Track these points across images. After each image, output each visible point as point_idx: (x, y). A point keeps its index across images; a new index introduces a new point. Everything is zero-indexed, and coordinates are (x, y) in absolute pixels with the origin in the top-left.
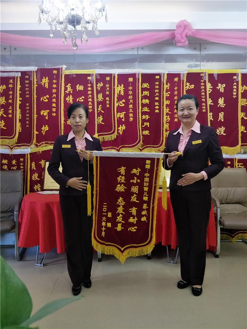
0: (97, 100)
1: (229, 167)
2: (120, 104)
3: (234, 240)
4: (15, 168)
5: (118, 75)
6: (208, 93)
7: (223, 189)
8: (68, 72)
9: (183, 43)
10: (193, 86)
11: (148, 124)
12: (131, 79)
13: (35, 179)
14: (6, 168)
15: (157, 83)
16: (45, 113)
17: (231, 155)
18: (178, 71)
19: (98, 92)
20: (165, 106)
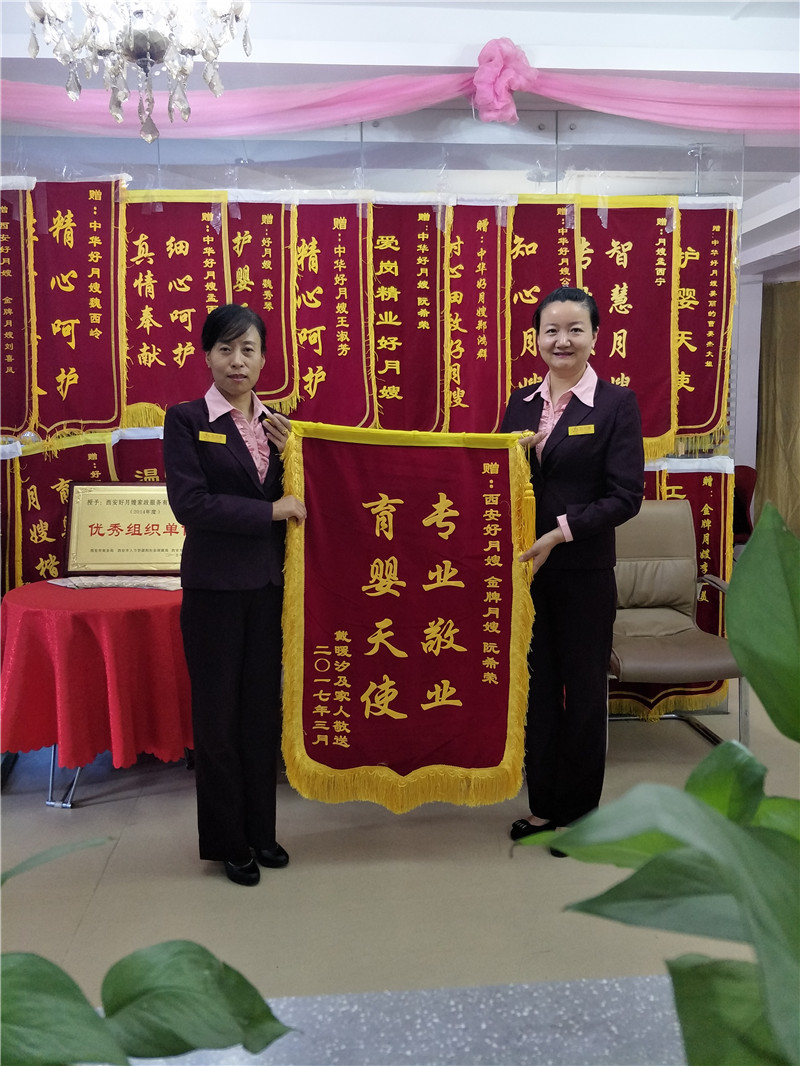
0: (235, 287)
2: (308, 300)
3: (654, 714)
5: (300, 208)
6: (580, 268)
8: (138, 196)
9: (500, 113)
10: (534, 246)
11: (397, 365)
12: (340, 223)
13: (40, 539)
15: (423, 236)
16: (65, 328)
18: (488, 197)
19: (236, 263)
20: (447, 308)
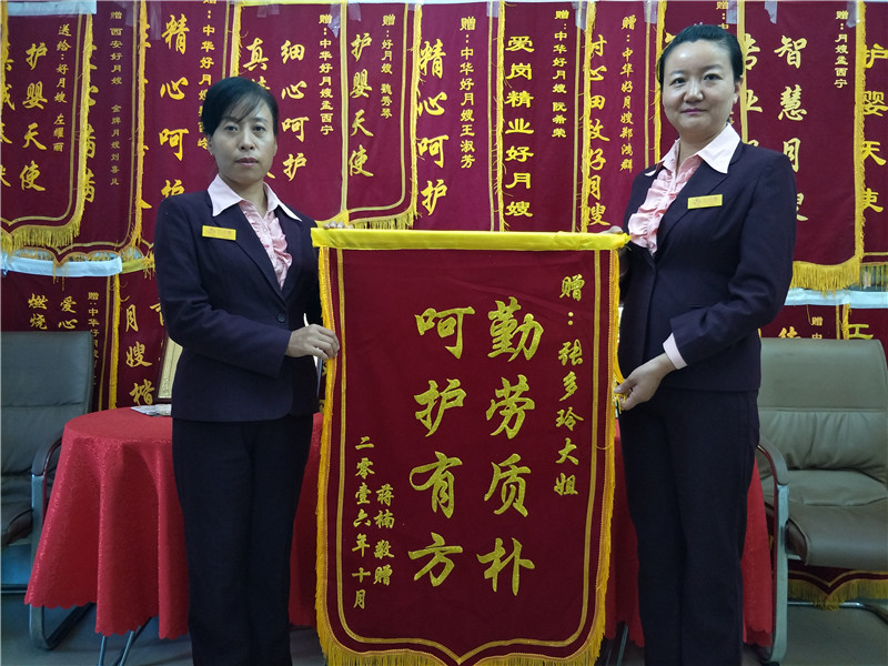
0: (352, 93)
1: (817, 337)
2: (430, 107)
3: (831, 600)
4: (69, 324)
5: (425, 7)
7: (796, 414)
11: (527, 178)
13: (136, 362)
14: (40, 323)
15: (561, 36)
16: (172, 137)
17: (827, 293)
19: (354, 67)
20: (587, 113)
